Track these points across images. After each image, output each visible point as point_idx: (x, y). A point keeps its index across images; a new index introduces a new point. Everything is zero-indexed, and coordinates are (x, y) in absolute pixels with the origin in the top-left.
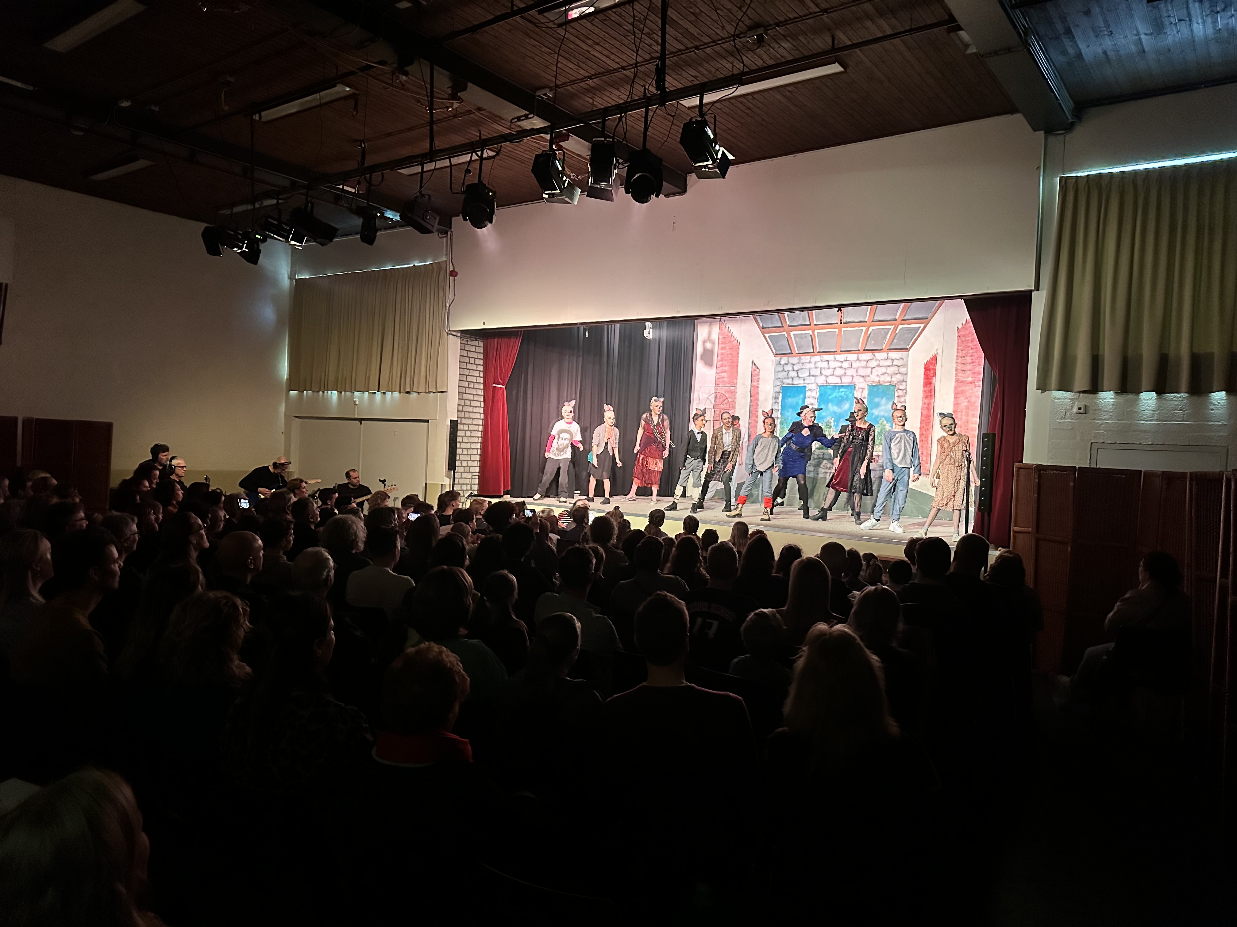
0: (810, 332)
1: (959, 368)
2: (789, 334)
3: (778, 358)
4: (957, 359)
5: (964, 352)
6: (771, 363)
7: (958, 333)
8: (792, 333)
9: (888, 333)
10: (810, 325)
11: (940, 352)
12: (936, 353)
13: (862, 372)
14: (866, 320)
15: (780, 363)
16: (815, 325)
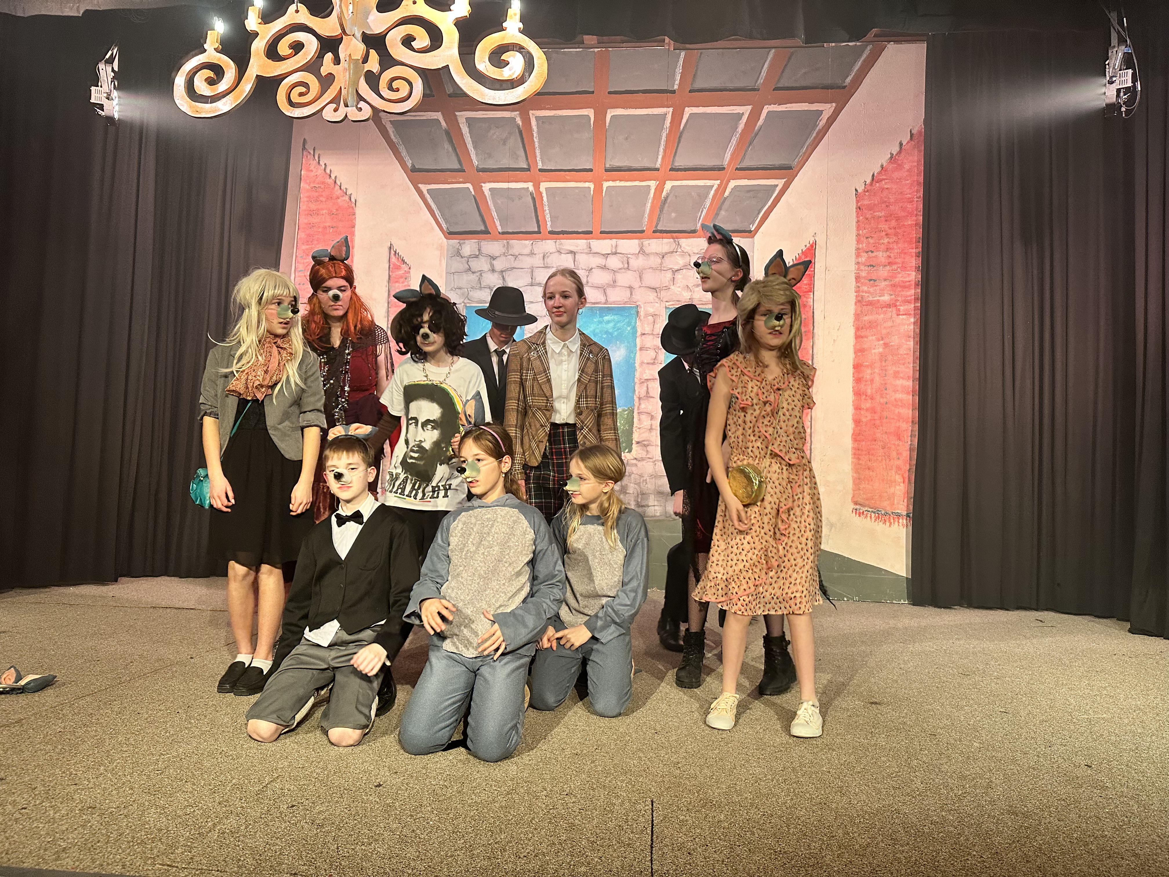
0: (530, 186)
1: (863, 274)
2: (479, 189)
3: (454, 242)
4: (858, 255)
5: (871, 241)
6: (437, 253)
7: (857, 202)
8: (487, 187)
9: (706, 196)
10: (528, 170)
11: (821, 241)
12: (812, 241)
13: (650, 279)
14: (658, 165)
15: (458, 253)
16: (541, 170)
